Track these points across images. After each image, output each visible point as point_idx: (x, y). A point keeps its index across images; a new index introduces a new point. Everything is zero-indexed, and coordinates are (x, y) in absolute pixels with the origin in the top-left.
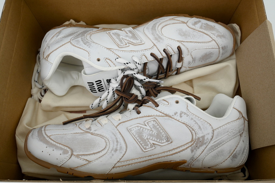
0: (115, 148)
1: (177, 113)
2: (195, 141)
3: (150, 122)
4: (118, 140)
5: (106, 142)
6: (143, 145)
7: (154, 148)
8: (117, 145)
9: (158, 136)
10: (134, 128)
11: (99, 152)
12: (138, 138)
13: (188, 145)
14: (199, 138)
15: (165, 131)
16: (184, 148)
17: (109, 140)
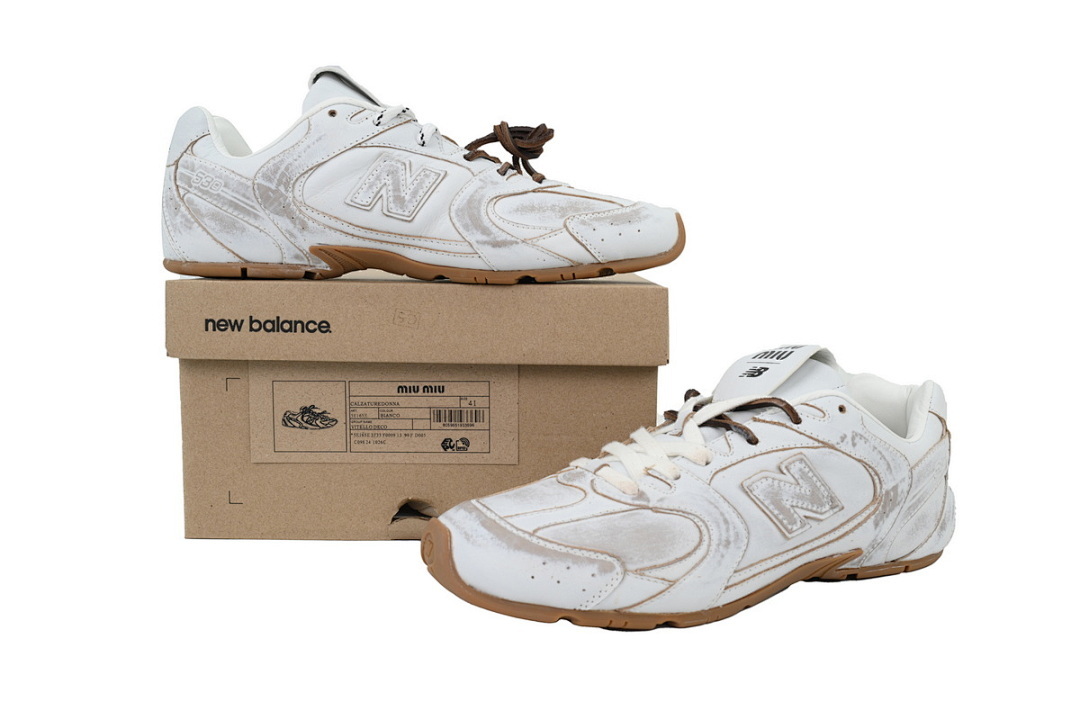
0: (724, 538)
1: (845, 436)
2: (881, 501)
3: (792, 466)
4: (727, 516)
5: (698, 526)
6: (785, 522)
7: (808, 527)
8: (728, 530)
9: (815, 498)
10: (759, 483)
11: (689, 554)
12: (771, 507)
13: (868, 512)
14: (887, 493)
15: (825, 484)
16: (860, 519)
17: (704, 522)
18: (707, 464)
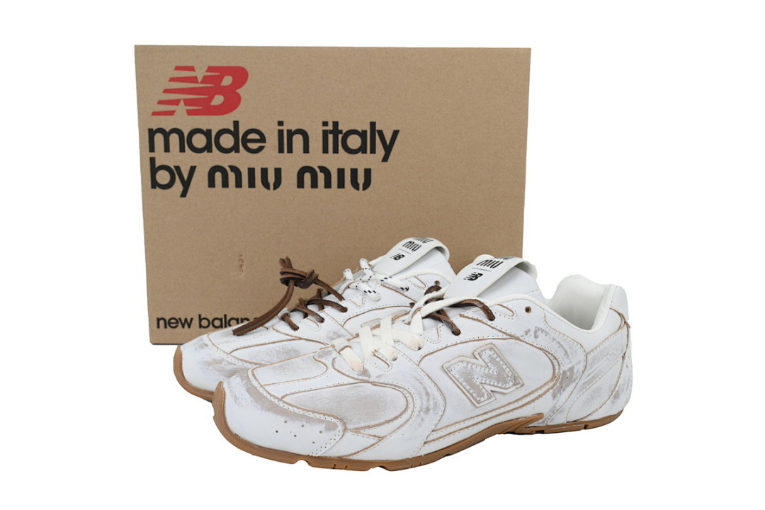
0: (424, 406)
1: (529, 330)
2: (559, 378)
3: (484, 353)
4: (429, 390)
5: (405, 397)
6: (475, 395)
7: (493, 398)
8: (428, 400)
9: (501, 378)
10: (456, 366)
11: (396, 418)
12: (464, 384)
13: (547, 387)
14: (564, 373)
15: (510, 367)
16: (540, 392)
17: (410, 393)
18: (419, 349)
